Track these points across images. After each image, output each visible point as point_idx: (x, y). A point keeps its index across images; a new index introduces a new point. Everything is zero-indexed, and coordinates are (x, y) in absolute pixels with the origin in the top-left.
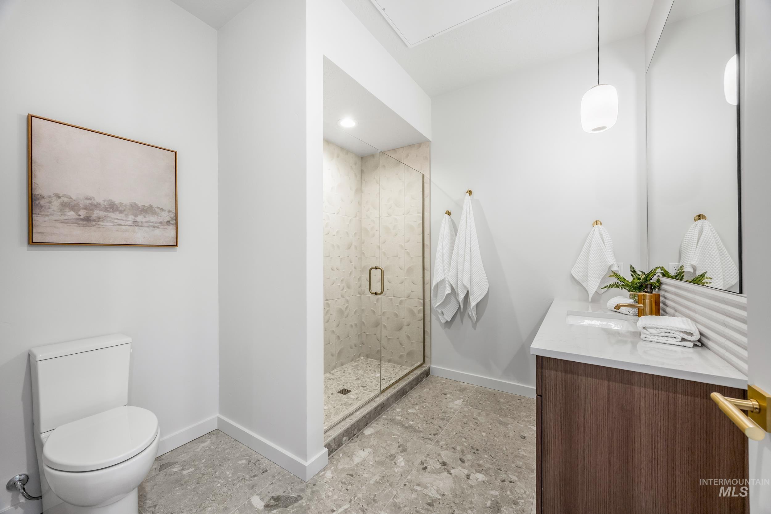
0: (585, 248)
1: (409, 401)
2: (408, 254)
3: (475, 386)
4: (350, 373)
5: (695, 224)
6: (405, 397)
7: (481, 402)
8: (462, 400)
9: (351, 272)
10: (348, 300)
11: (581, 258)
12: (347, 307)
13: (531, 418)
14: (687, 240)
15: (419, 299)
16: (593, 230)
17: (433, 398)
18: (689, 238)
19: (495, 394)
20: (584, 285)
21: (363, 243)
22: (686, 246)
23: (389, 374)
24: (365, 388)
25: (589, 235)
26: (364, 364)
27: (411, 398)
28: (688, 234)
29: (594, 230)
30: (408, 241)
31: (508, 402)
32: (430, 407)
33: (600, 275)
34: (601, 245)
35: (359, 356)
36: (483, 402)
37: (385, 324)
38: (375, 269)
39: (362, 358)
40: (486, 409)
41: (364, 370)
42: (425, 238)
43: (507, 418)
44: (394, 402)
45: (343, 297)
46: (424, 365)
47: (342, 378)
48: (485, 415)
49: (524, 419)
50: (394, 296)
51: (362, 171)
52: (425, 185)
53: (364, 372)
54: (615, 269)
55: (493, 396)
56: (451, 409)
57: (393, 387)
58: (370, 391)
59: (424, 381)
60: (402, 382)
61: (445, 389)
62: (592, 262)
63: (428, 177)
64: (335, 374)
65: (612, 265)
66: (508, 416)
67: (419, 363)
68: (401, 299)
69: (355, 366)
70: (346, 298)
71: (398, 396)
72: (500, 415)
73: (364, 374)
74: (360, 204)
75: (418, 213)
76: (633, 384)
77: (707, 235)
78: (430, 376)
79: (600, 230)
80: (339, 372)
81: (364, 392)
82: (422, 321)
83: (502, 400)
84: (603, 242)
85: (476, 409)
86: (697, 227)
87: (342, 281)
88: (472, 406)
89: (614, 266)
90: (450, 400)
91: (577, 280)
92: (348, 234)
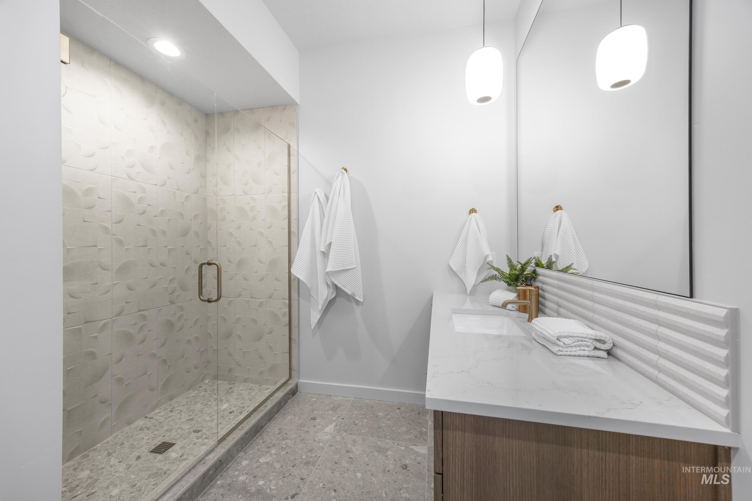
0: (463, 237)
1: (263, 443)
2: (270, 242)
3: (351, 398)
4: (181, 411)
5: (555, 214)
6: (259, 435)
7: (357, 422)
8: (334, 424)
10: (182, 306)
11: (458, 248)
12: (180, 317)
13: (412, 434)
14: (549, 230)
15: (283, 299)
16: (469, 218)
17: (298, 429)
18: (551, 228)
19: (372, 407)
20: (461, 276)
21: (209, 228)
22: (548, 236)
23: (242, 401)
24: (199, 434)
25: (466, 223)
26: (208, 391)
27: (267, 437)
28: (549, 224)
29: (471, 218)
30: (270, 227)
31: (387, 415)
32: (292, 445)
33: (477, 266)
34: (477, 234)
35: (203, 380)
36: (360, 421)
37: (239, 334)
38: (208, 265)
39: (207, 381)
40: (362, 431)
41: (204, 402)
42: (292, 224)
43: (386, 440)
44: (238, 451)
46: (290, 382)
47: (166, 422)
48: (361, 442)
49: (404, 437)
50: (252, 298)
51: (207, 133)
52: (292, 157)
53: (205, 405)
54: (490, 259)
55: (370, 410)
56: (320, 442)
57: (240, 427)
58: (206, 438)
59: (289, 403)
60: (255, 416)
61: (315, 411)
62: (470, 252)
63: (296, 148)
64: (155, 418)
65: (488, 255)
66: (387, 437)
67: (284, 380)
68: (261, 300)
69: (193, 397)
70: (179, 304)
71: (247, 439)
72: (379, 437)
73: (204, 408)
75: (283, 192)
76: (571, 444)
77: (565, 225)
78: (298, 394)
79: (477, 218)
80: (163, 412)
81: (196, 441)
82: (288, 327)
83: (381, 414)
84: (479, 230)
85: (351, 434)
86: (557, 218)
87: (171, 280)
88: (346, 431)
89: (489, 256)
90: (320, 427)
91: (455, 271)
92: (182, 215)
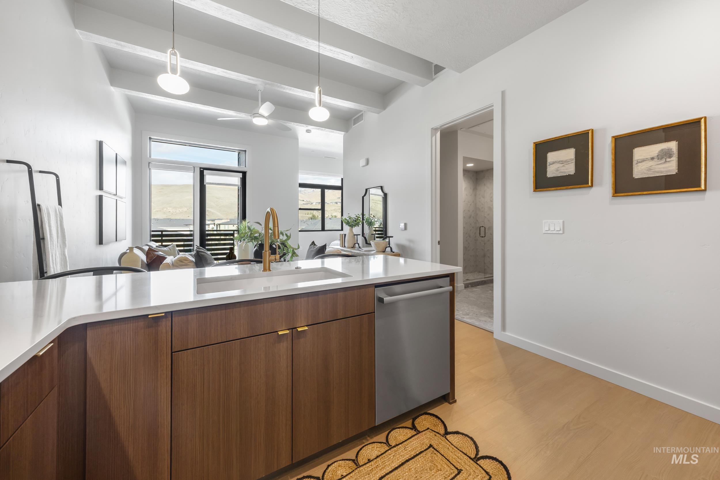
9: (471, 230)
12: (469, 246)
21: (477, 215)
38: (482, 227)
45: (467, 241)
74: (475, 195)
92: (469, 211)
